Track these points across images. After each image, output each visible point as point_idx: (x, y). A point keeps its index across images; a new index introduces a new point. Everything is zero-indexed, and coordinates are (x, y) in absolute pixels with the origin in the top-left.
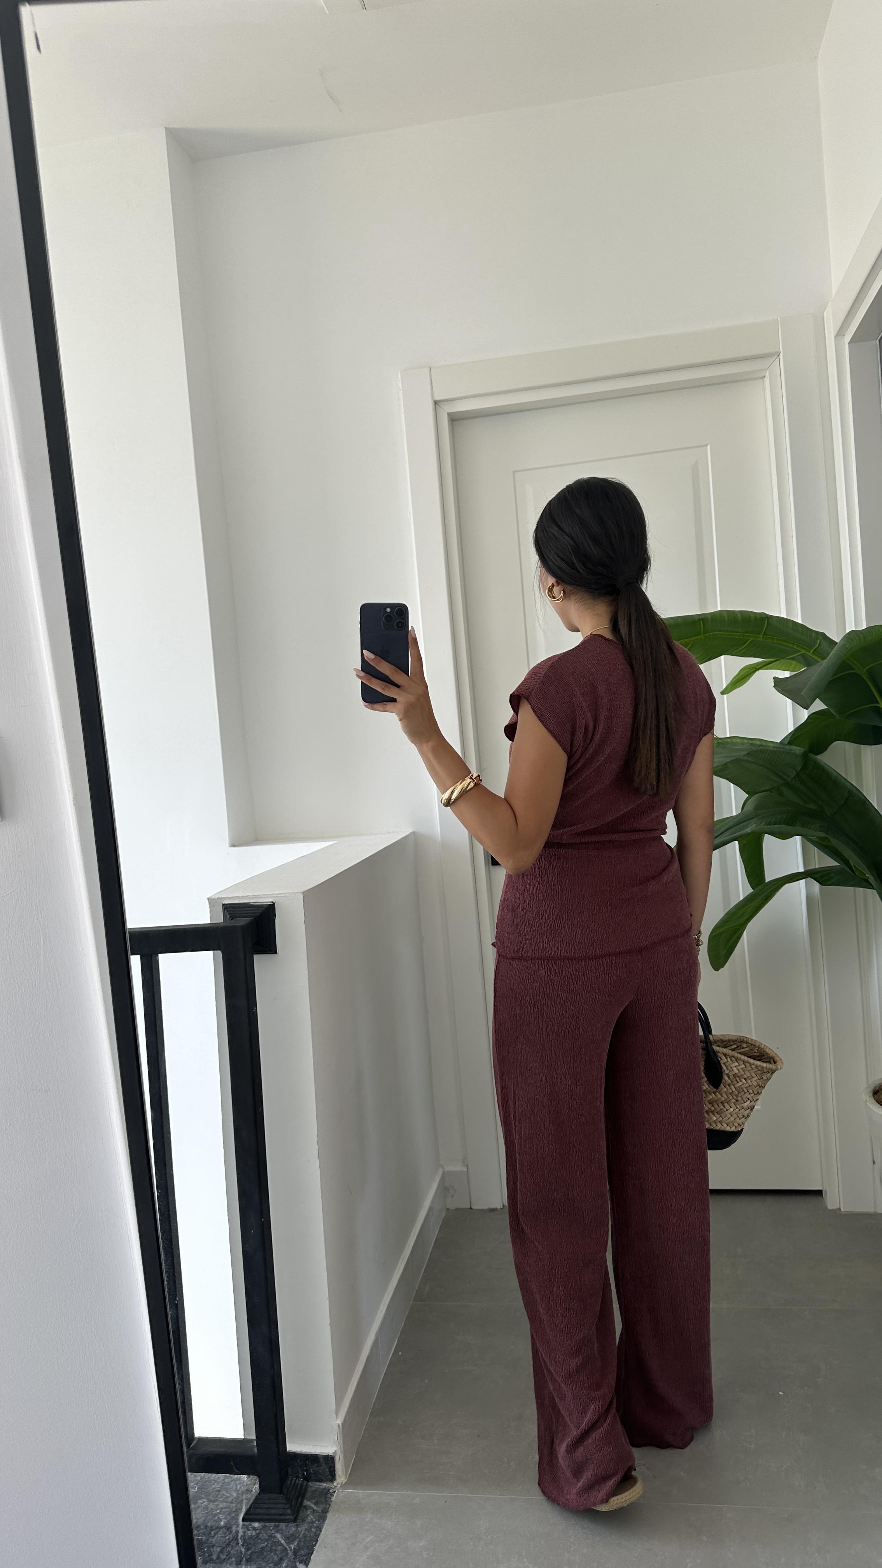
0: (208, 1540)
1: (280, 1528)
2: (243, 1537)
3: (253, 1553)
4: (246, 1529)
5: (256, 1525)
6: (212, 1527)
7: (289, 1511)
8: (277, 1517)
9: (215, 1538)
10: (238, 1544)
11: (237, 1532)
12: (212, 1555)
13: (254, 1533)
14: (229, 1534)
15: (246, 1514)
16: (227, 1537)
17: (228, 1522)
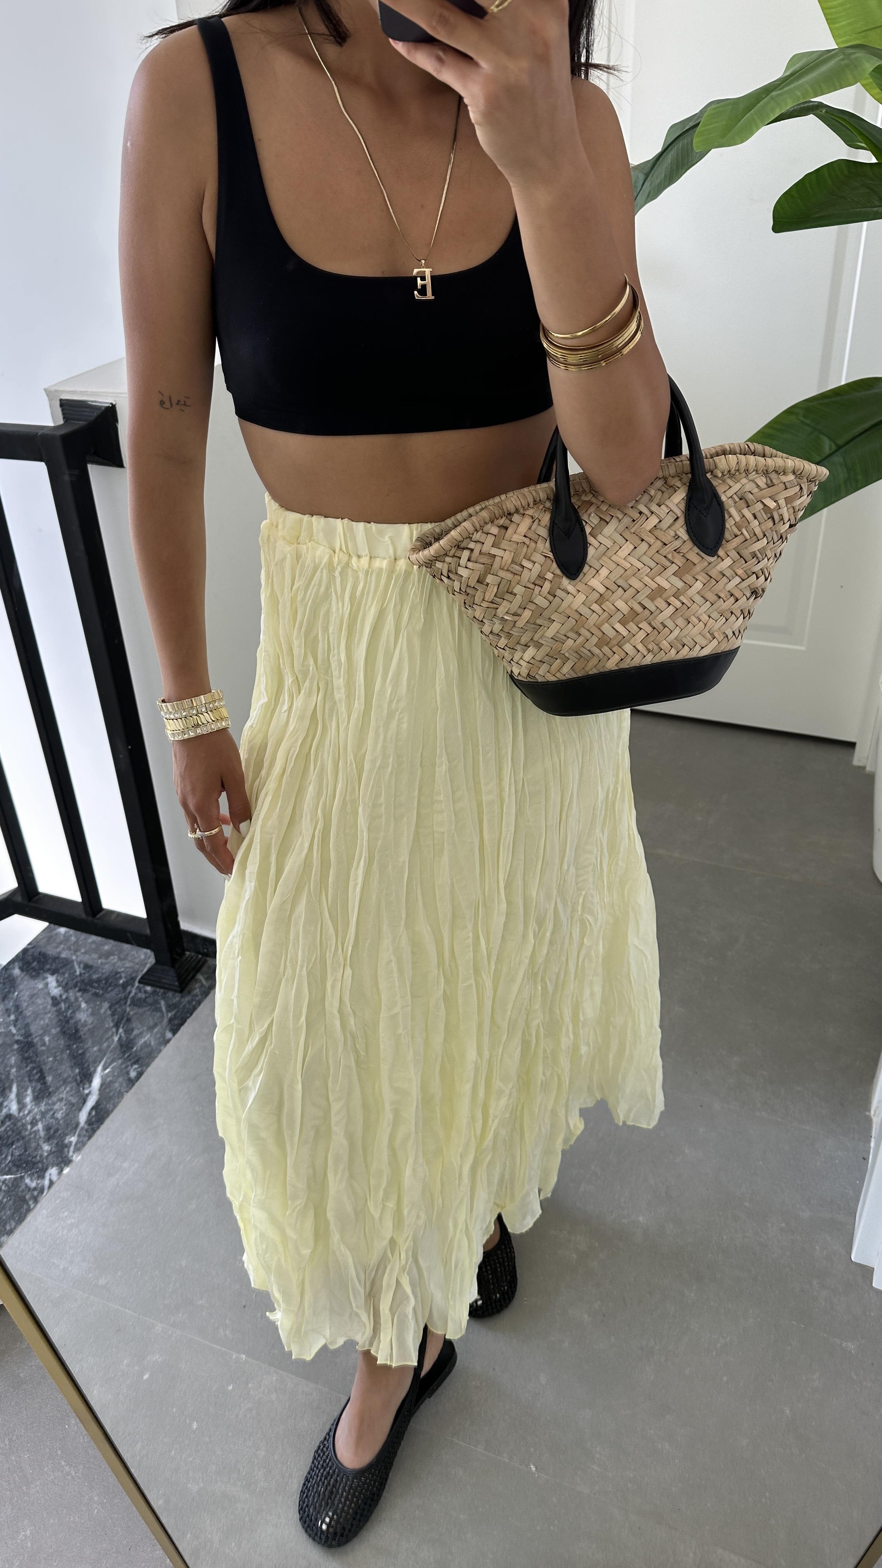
0: (103, 994)
1: (167, 995)
2: (133, 998)
3: (136, 1014)
4: (138, 991)
5: (149, 988)
6: (111, 983)
7: (177, 983)
8: (167, 986)
9: (110, 994)
10: (126, 1003)
11: (130, 992)
12: (101, 1009)
13: (143, 996)
14: (123, 992)
15: (142, 978)
16: (120, 996)
17: (127, 982)
